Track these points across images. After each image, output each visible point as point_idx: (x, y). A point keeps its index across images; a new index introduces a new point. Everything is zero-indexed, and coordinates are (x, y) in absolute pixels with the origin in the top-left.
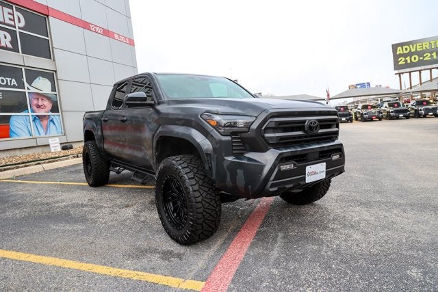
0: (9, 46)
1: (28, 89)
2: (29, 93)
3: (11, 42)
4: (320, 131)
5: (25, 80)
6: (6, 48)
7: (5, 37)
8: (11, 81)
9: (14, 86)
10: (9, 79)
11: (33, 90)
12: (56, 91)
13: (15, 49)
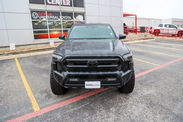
0: (69, 5)
1: (75, 20)
2: (75, 21)
3: (70, 3)
4: (99, 66)
5: (74, 17)
6: (68, 6)
7: (68, 2)
8: (69, 17)
9: (70, 19)
10: (68, 17)
11: (76, 20)
12: (84, 20)
13: (71, 6)
